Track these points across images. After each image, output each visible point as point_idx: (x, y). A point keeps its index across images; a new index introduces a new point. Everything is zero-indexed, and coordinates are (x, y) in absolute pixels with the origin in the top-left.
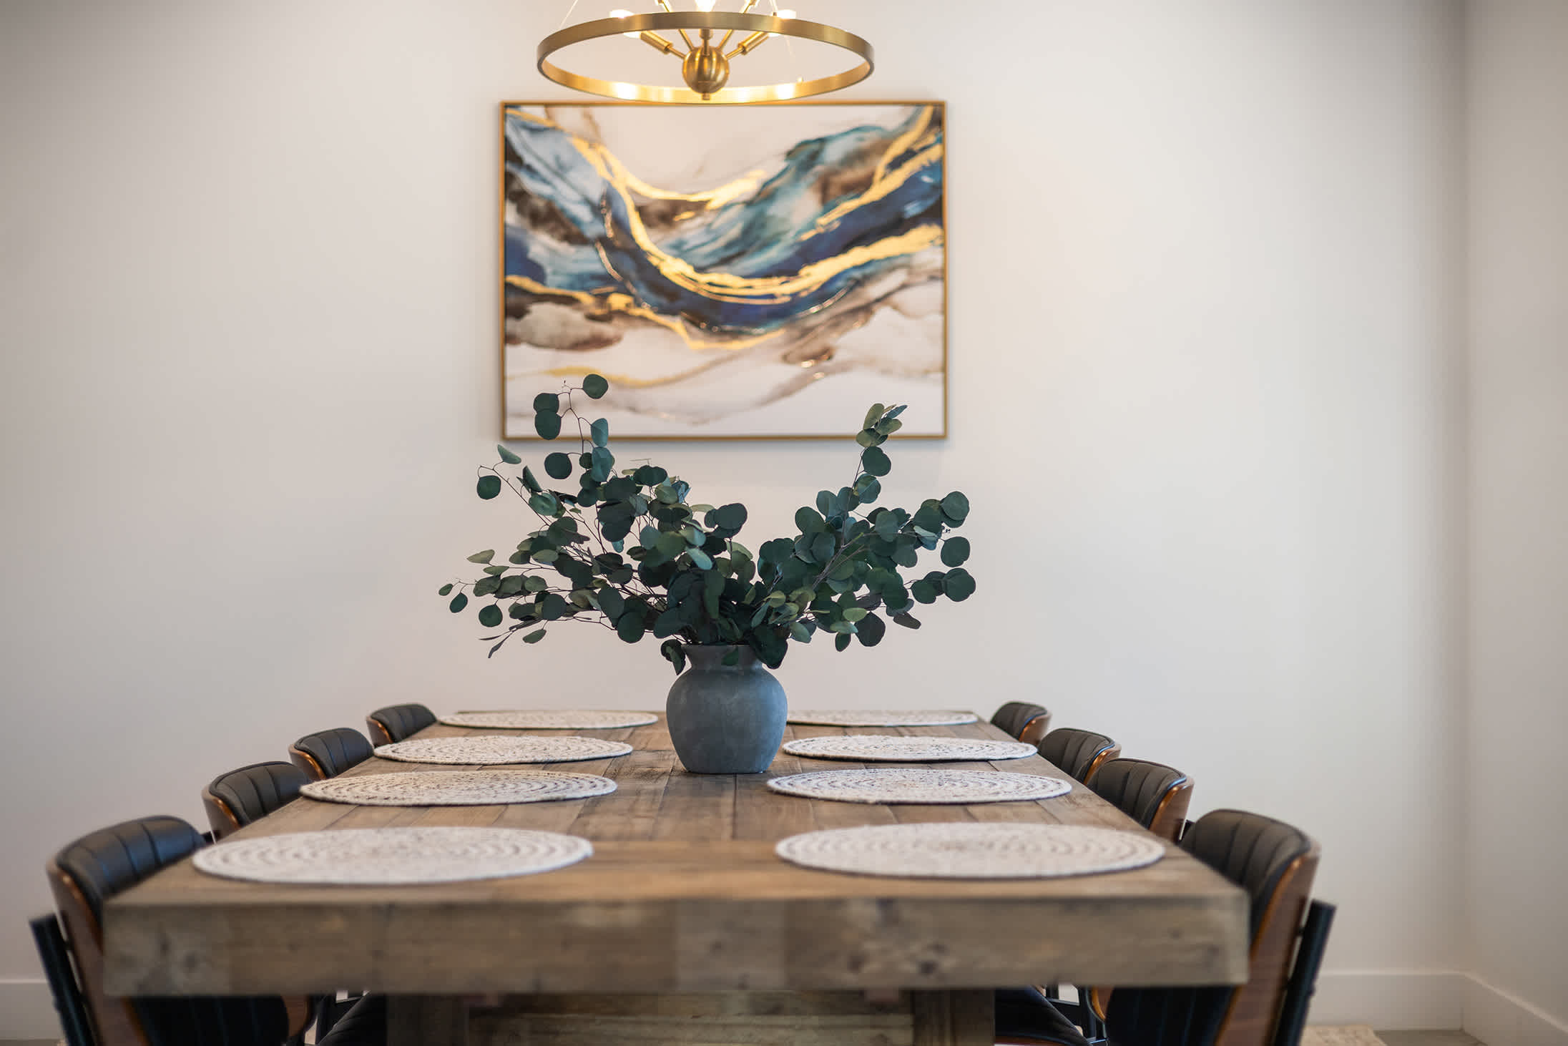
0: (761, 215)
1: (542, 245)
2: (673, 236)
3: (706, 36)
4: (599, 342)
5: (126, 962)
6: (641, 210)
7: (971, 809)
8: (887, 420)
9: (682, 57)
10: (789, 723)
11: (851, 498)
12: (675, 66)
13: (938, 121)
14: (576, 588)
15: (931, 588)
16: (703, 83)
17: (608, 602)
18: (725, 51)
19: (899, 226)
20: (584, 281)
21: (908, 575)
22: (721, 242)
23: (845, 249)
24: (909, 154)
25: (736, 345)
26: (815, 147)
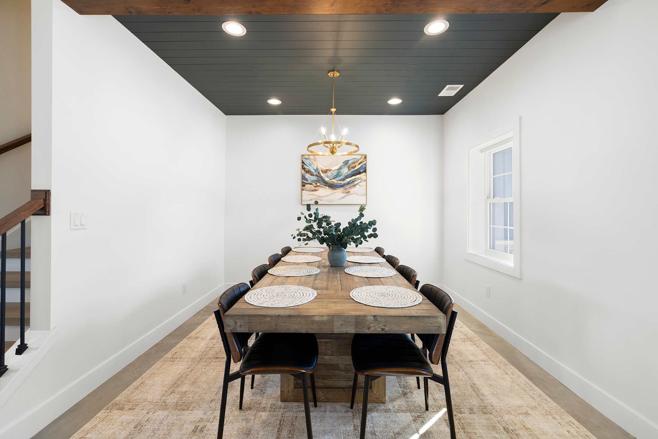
0: (339, 171)
1: (307, 176)
2: (327, 174)
3: (333, 145)
4: (316, 190)
5: (228, 326)
6: (322, 171)
7: (380, 279)
8: (363, 208)
9: (329, 148)
10: (347, 252)
11: (357, 220)
12: (328, 150)
13: (365, 157)
14: (313, 235)
15: (370, 236)
16: (333, 152)
17: (318, 238)
18: (336, 147)
19: (360, 173)
20: (313, 181)
21: (366, 234)
22: (334, 175)
23: (352, 176)
24: (361, 162)
25: (336, 191)
26: (348, 161)
